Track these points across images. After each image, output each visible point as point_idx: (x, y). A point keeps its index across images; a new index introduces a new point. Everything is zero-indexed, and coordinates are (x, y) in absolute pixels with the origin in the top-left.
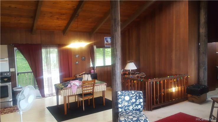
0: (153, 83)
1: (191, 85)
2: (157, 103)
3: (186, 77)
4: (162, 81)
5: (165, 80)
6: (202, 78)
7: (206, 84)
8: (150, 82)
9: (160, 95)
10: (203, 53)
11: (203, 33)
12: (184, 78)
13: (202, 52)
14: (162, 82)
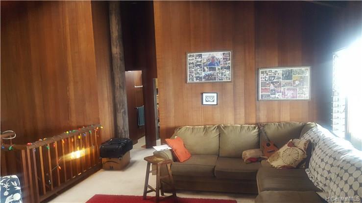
0: (37, 149)
1: (106, 142)
2: (48, 189)
3: (97, 128)
4: (56, 142)
5: (61, 141)
6: (121, 128)
7: (128, 136)
8: (31, 150)
9: (54, 172)
10: (120, 86)
11: (117, 53)
12: (94, 131)
13: (118, 85)
14: (55, 145)
